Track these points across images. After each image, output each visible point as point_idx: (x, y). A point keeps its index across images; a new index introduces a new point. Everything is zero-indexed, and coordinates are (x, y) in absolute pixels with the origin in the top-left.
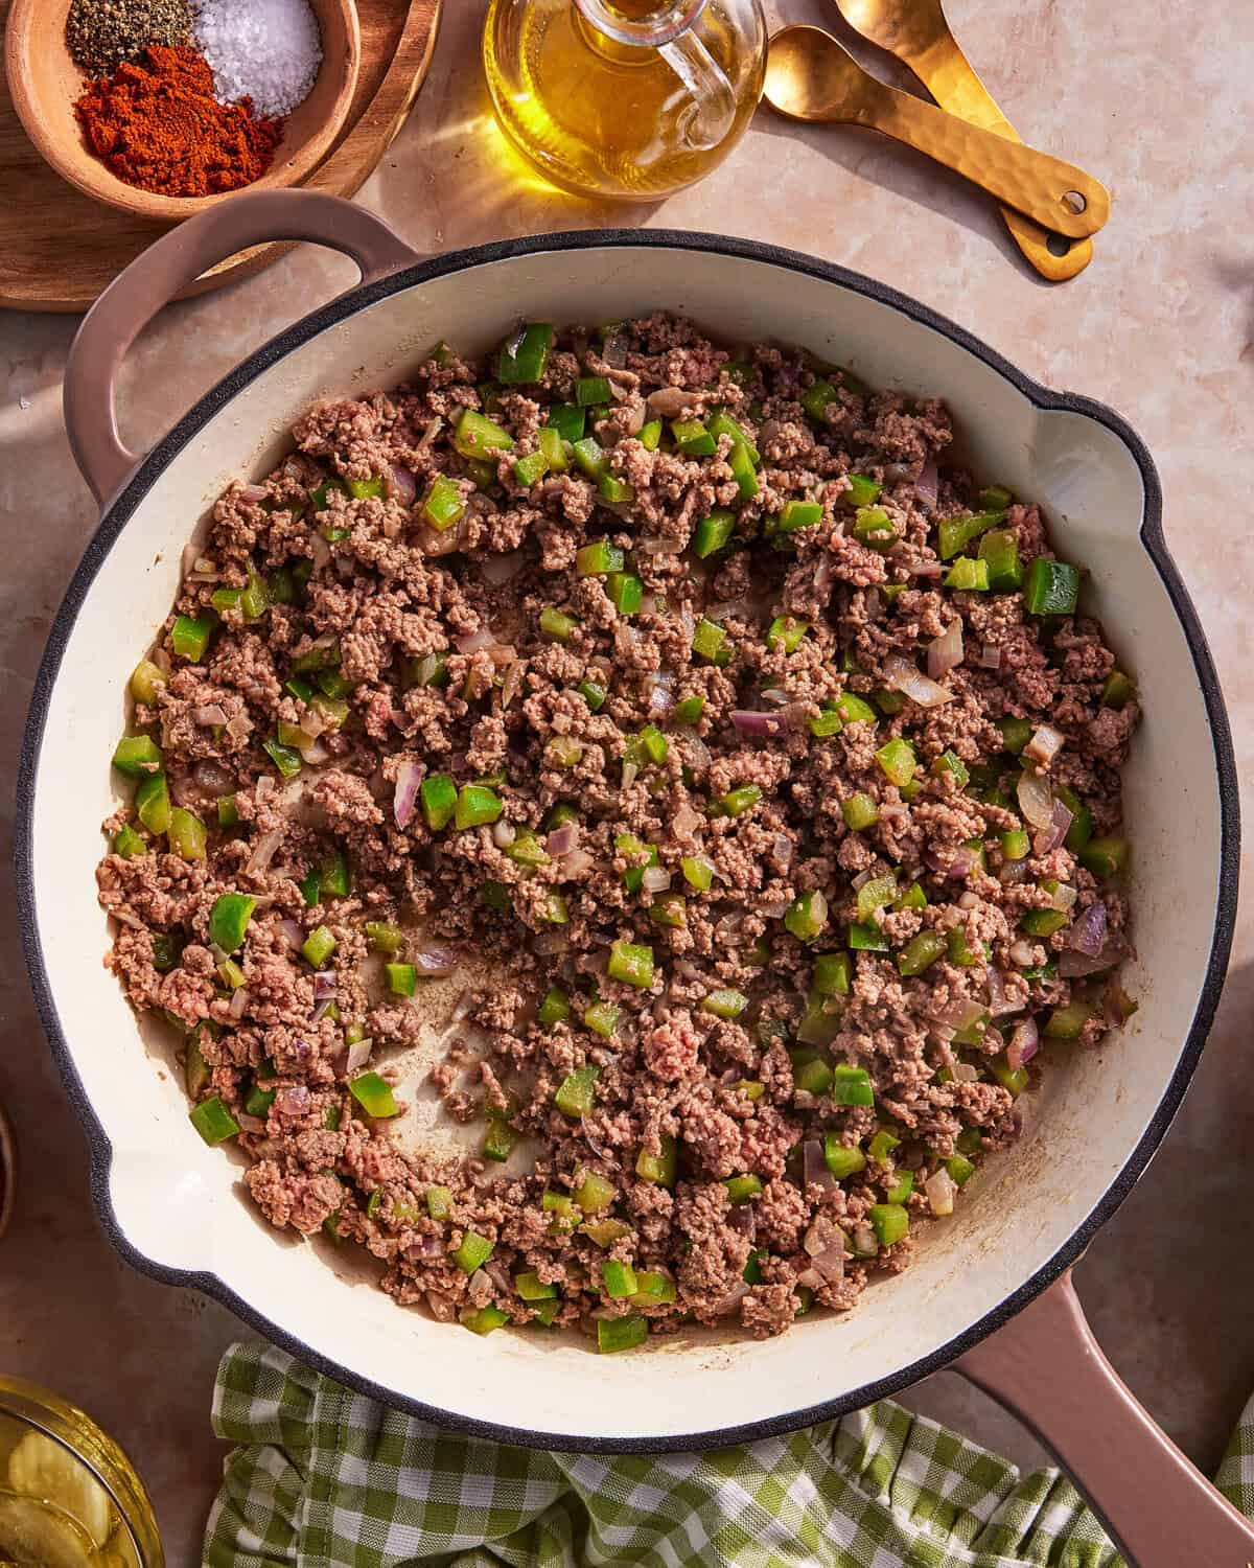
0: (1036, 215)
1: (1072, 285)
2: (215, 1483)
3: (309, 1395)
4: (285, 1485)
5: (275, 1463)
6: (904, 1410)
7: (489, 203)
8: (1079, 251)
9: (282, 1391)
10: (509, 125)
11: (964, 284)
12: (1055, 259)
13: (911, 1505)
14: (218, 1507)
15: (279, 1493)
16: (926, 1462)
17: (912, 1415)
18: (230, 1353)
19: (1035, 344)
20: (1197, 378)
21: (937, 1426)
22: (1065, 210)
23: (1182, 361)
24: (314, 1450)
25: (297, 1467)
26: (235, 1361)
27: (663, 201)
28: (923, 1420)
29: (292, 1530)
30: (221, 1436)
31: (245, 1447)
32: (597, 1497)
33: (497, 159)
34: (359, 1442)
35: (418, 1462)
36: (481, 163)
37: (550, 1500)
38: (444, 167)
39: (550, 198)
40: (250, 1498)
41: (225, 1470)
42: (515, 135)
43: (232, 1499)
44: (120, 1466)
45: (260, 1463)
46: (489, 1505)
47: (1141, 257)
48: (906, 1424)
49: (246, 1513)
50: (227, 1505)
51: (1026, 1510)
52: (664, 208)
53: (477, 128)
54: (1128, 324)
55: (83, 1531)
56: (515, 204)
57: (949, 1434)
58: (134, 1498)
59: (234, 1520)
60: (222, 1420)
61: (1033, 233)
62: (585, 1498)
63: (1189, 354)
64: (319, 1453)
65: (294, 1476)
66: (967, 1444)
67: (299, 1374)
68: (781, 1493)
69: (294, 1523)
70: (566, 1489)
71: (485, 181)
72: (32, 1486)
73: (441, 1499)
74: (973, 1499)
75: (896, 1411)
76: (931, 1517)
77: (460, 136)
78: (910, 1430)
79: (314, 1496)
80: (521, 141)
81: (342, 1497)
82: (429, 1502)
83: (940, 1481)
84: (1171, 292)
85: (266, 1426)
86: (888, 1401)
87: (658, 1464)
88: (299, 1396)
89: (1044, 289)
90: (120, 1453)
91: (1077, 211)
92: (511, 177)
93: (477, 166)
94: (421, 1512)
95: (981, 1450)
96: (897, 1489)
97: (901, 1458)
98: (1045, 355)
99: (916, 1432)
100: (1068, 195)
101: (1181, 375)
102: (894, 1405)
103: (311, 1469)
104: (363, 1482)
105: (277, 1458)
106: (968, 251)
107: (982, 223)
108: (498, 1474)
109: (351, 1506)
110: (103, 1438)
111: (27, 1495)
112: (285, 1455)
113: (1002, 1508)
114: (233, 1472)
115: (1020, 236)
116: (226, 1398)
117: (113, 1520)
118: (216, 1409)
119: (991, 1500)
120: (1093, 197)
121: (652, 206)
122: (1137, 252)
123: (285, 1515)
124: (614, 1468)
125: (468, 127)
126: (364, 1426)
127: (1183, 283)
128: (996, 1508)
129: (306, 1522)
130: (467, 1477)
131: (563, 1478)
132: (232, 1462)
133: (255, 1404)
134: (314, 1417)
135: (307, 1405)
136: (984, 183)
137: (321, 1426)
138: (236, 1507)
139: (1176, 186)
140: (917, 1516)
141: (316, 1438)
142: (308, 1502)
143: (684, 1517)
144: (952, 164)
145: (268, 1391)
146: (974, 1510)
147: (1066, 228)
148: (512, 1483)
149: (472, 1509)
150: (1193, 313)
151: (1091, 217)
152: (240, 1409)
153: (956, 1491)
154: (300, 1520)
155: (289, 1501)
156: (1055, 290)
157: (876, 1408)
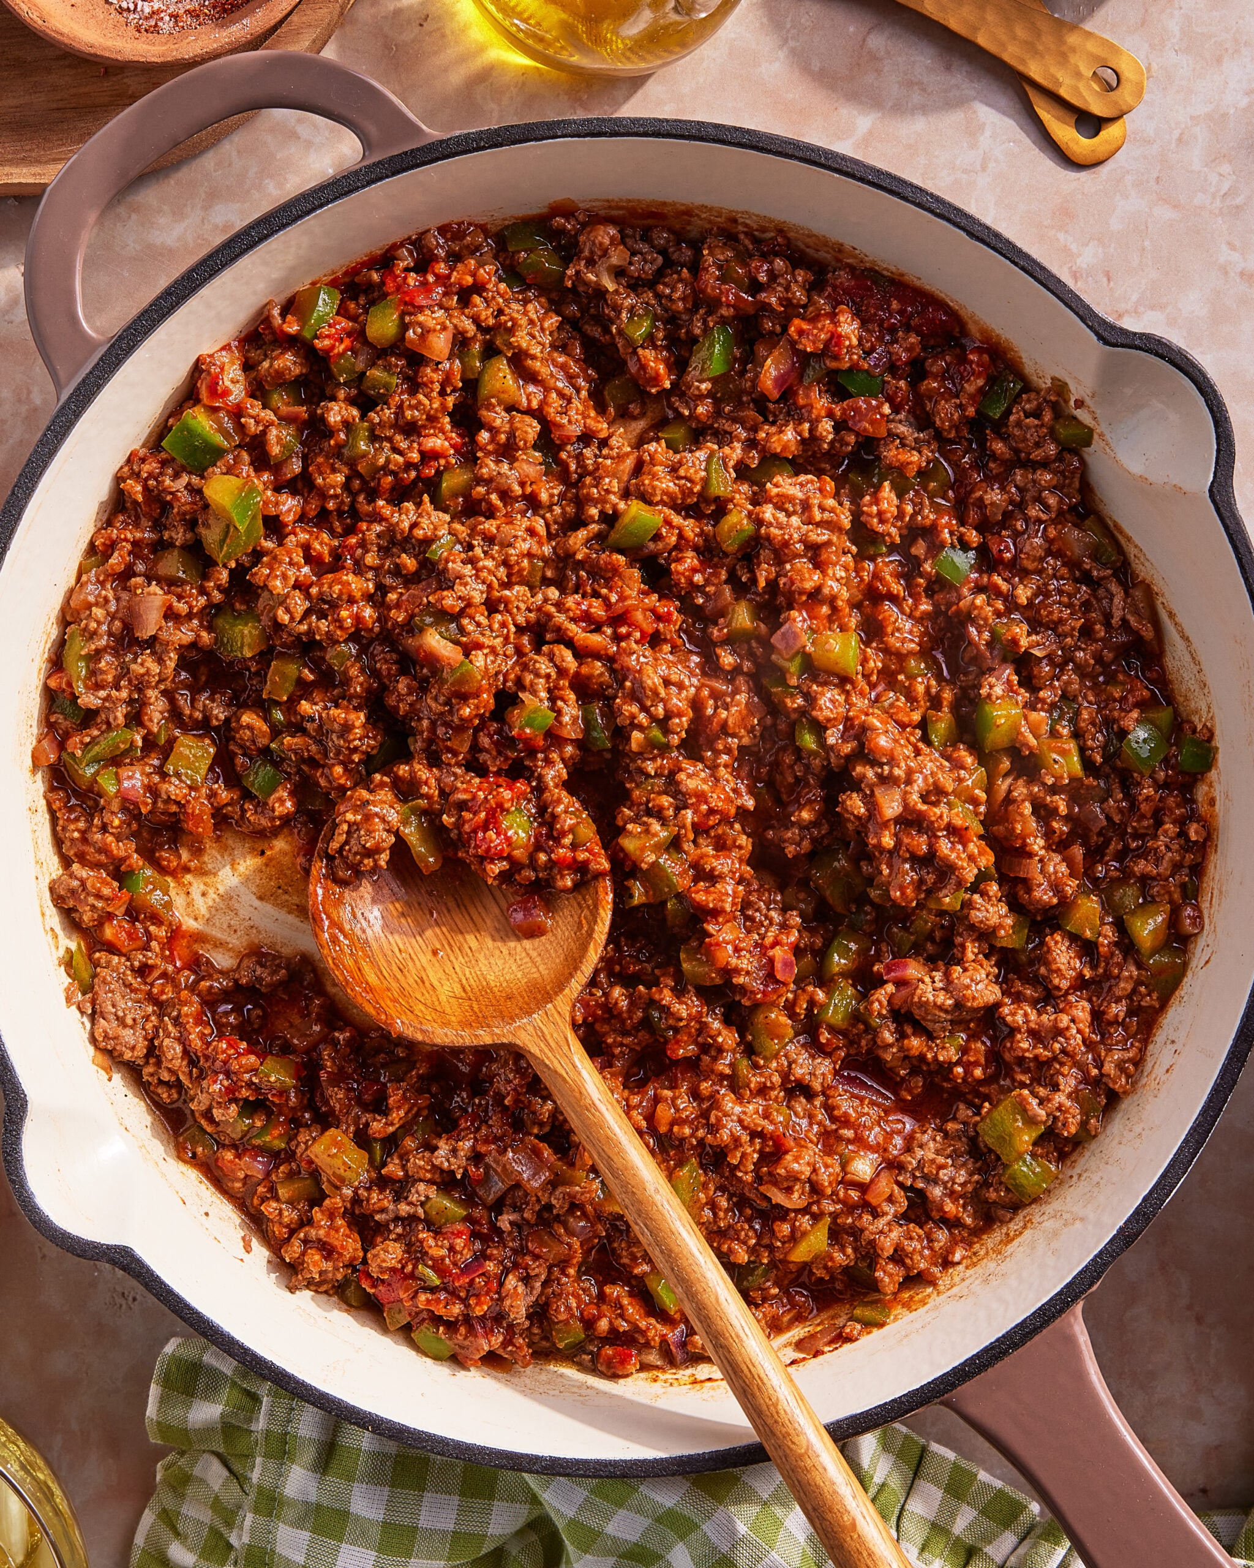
0: (1064, 92)
1: (1104, 170)
2: (145, 1492)
3: (255, 1399)
4: (225, 1497)
5: (214, 1473)
6: (914, 1436)
7: (456, 77)
8: (1110, 133)
9: (225, 1393)
11: (984, 168)
12: (1084, 141)
13: (920, 1541)
14: (148, 1518)
15: (216, 1505)
16: (937, 1494)
17: (922, 1441)
18: (169, 1348)
19: (1061, 236)
20: (1242, 274)
21: (951, 1455)
22: (1096, 87)
23: (1225, 255)
24: (259, 1460)
25: (238, 1478)
26: (175, 1360)
27: (649, 76)
28: (935, 1447)
29: (230, 1547)
30: (154, 1440)
31: (182, 1453)
32: (573, 1523)
33: (464, 29)
34: (309, 1455)
35: (374, 1478)
36: (448, 32)
37: (520, 1523)
38: (407, 36)
39: (525, 72)
40: (184, 1510)
41: (158, 1477)
43: (164, 1510)
44: (41, 1476)
45: (197, 1471)
46: (451, 1527)
47: (1180, 140)
48: (917, 1452)
49: (180, 1527)
50: (159, 1516)
51: (1050, 1554)
52: (651, 82)
54: (1165, 213)
56: (486, 76)
57: (964, 1463)
58: (57, 1512)
59: (166, 1533)
60: (159, 1423)
61: (1061, 112)
62: (560, 1524)
63: (1232, 247)
64: (263, 1464)
65: (235, 1487)
66: (983, 1476)
67: (244, 1376)
68: (778, 1523)
69: (233, 1540)
70: (536, 1513)
71: (451, 53)
73: (398, 1520)
74: (989, 1539)
75: (906, 1437)
76: (941, 1555)
78: (921, 1457)
79: (256, 1511)
81: (290, 1513)
82: (385, 1524)
83: (953, 1516)
84: (1214, 178)
85: (207, 1431)
86: (897, 1425)
87: (641, 1488)
88: (246, 1401)
89: (1073, 175)
90: (40, 1462)
91: (1110, 89)
92: (482, 49)
93: (443, 36)
94: (375, 1533)
95: (998, 1484)
96: (906, 1523)
97: (911, 1488)
98: (1074, 247)
99: (928, 1459)
100: (1100, 71)
101: (1224, 270)
102: (904, 1429)
103: (255, 1480)
104: (313, 1498)
105: (216, 1467)
106: (988, 133)
107: (1003, 101)
108: (462, 1494)
109: (299, 1524)
110: (22, 1445)
112: (226, 1464)
113: (1021, 1551)
114: (165, 1480)
115: (1047, 115)
116: (163, 1400)
117: (32, 1535)
118: (151, 1410)
119: (1008, 1539)
120: (1127, 73)
121: (637, 82)
122: (1176, 134)
123: (223, 1530)
124: (592, 1492)
126: (315, 1435)
127: (1226, 168)
128: (1015, 1549)
129: (246, 1539)
130: (428, 1495)
131: (535, 1500)
132: (167, 1468)
133: (194, 1406)
134: (261, 1424)
135: (252, 1412)
136: (1006, 57)
137: (268, 1433)
138: (169, 1520)
139: (1219, 60)
140: (926, 1555)
141: (260, 1449)
142: (249, 1517)
143: (669, 1548)
144: (971, 37)
145: (210, 1393)
146: (988, 1549)
147: (1097, 108)
148: (478, 1503)
149: (432, 1532)
150: (1239, 200)
151: (1125, 94)
152: (178, 1412)
153: (970, 1527)
154: (240, 1537)
155: (229, 1516)
156: (1083, 175)
157: (885, 1433)
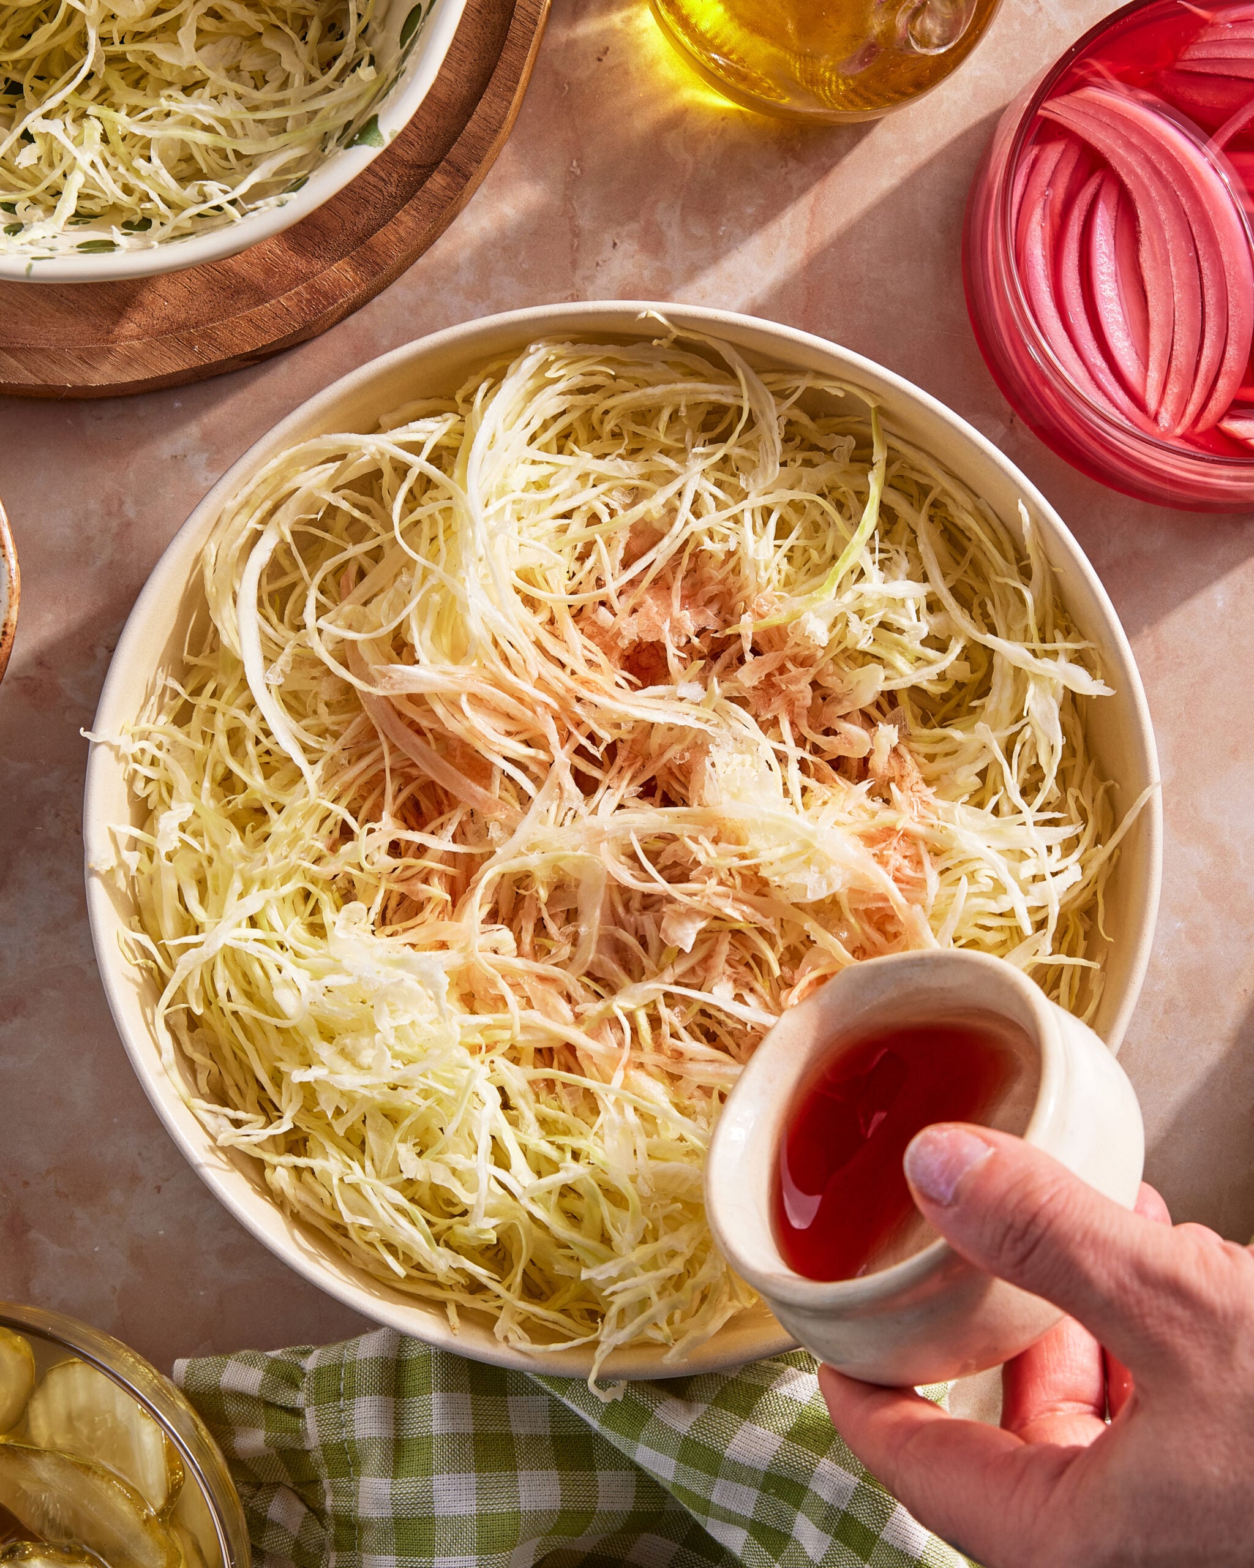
7: (641, 124)
10: (669, 18)
33: (652, 64)
36: (632, 68)
38: (582, 73)
42: (678, 31)
53: (628, 20)
55: (133, 1491)
71: (636, 93)
72: (61, 1441)
77: (603, 34)
80: (685, 40)
92: (673, 88)
93: (626, 73)
111: (53, 1451)
121: (860, 130)
125: (616, 19)
